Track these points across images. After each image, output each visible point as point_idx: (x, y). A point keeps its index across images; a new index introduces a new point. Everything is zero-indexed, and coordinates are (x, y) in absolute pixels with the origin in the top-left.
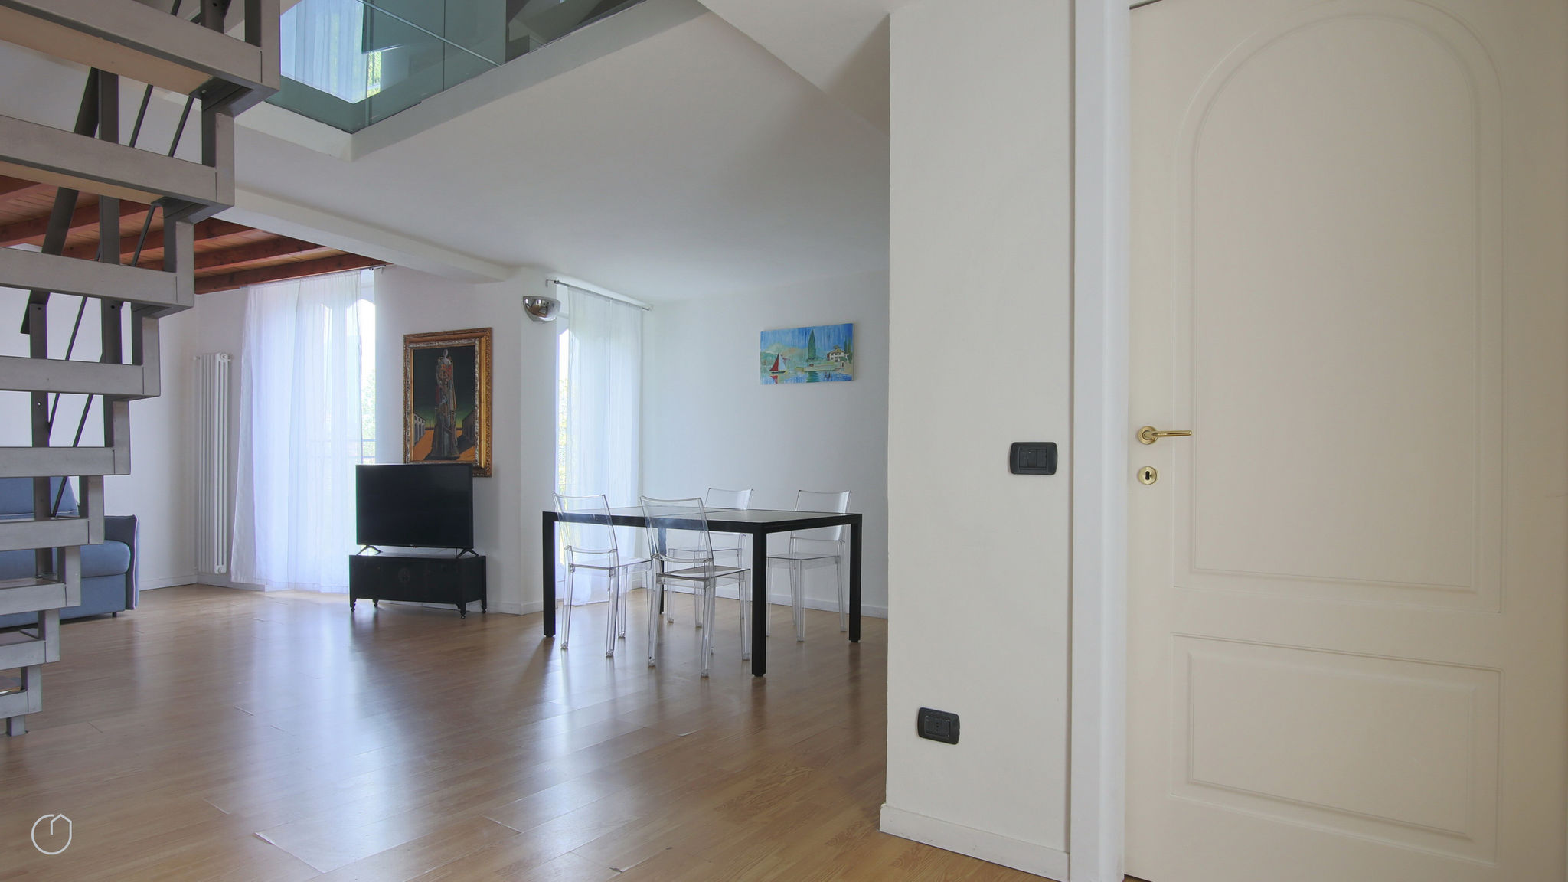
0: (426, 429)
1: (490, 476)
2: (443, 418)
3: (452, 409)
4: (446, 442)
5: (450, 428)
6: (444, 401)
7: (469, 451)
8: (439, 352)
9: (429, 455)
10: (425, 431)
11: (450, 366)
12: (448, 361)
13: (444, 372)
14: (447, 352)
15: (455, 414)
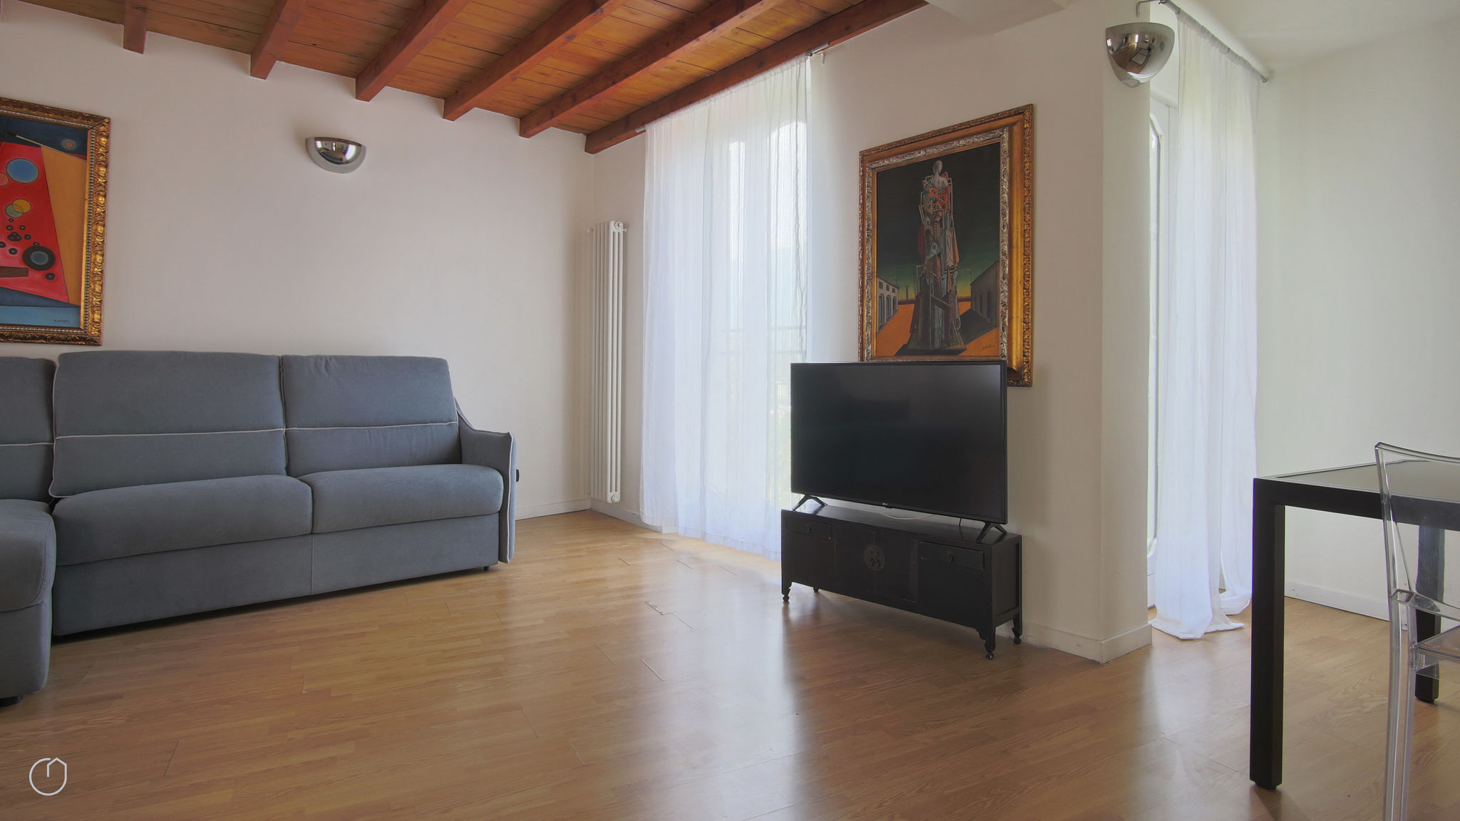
0: (900, 303)
2: (932, 282)
3: (950, 264)
4: (938, 323)
5: (946, 298)
6: (934, 252)
7: (987, 337)
8: (928, 167)
9: (905, 346)
10: (897, 307)
11: (946, 189)
12: (940, 180)
13: (935, 202)
14: (940, 165)
15: (956, 273)
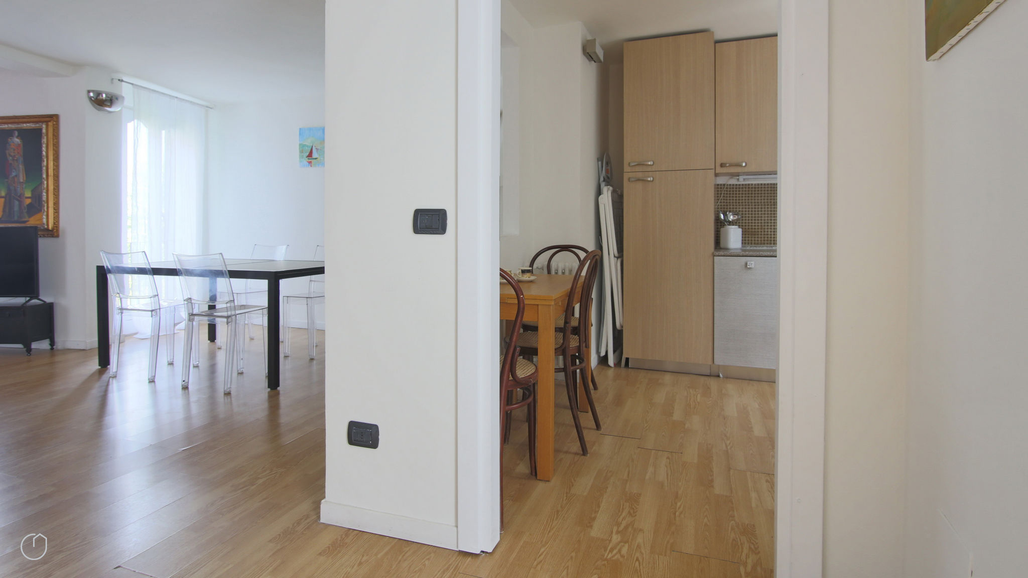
1: (58, 236)
2: (13, 188)
3: (22, 180)
4: (16, 208)
5: (20, 196)
6: (14, 174)
7: (37, 216)
8: (10, 133)
11: (19, 145)
12: (17, 141)
13: (14, 150)
14: (16, 133)
15: (24, 185)
